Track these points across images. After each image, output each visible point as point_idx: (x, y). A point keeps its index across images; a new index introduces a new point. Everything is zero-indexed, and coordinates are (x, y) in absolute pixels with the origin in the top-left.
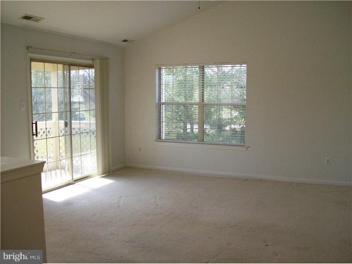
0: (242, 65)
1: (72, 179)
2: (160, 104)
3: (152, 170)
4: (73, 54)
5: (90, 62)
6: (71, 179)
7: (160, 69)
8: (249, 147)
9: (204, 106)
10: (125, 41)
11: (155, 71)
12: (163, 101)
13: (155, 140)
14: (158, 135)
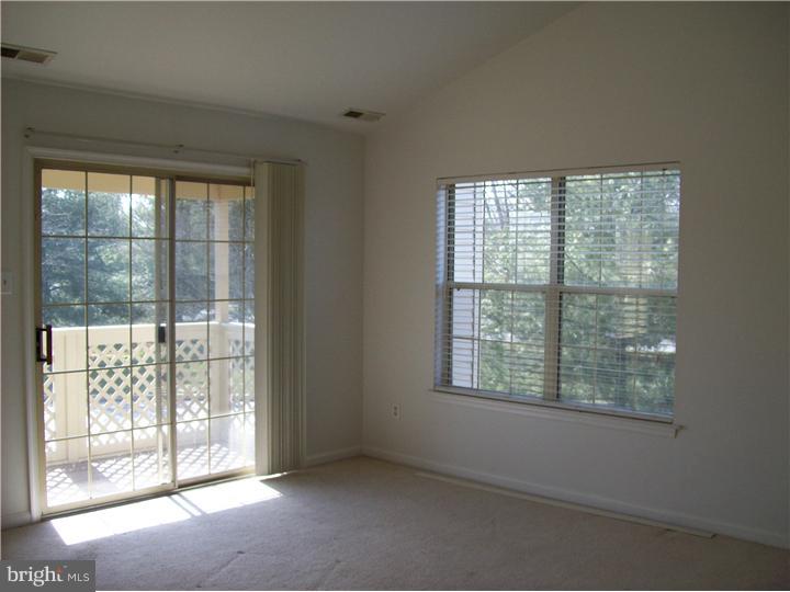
0: (667, 172)
1: (173, 481)
2: (450, 288)
3: (419, 469)
4: (178, 150)
5: (243, 172)
6: (168, 481)
7: (451, 190)
8: (681, 427)
9: (565, 296)
10: (353, 114)
11: (437, 196)
12: (459, 277)
13: (432, 387)
14: (443, 375)
